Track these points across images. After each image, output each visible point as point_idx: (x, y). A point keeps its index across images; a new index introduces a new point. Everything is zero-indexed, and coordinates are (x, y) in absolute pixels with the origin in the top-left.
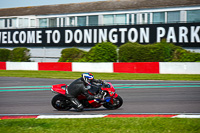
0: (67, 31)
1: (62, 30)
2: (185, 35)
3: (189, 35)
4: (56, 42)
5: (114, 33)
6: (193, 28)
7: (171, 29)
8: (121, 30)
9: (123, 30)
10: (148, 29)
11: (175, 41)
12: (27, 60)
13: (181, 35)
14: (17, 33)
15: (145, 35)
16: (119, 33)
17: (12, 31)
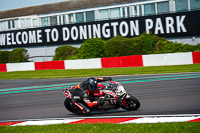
0: (64, 29)
1: (60, 28)
2: (171, 25)
3: (175, 25)
4: (55, 40)
5: (107, 28)
6: (178, 17)
7: (159, 20)
8: (112, 24)
9: (114, 24)
10: (137, 21)
11: (162, 32)
12: (25, 60)
13: (168, 25)
14: (19, 33)
15: (135, 28)
16: (111, 28)
17: (15, 32)
